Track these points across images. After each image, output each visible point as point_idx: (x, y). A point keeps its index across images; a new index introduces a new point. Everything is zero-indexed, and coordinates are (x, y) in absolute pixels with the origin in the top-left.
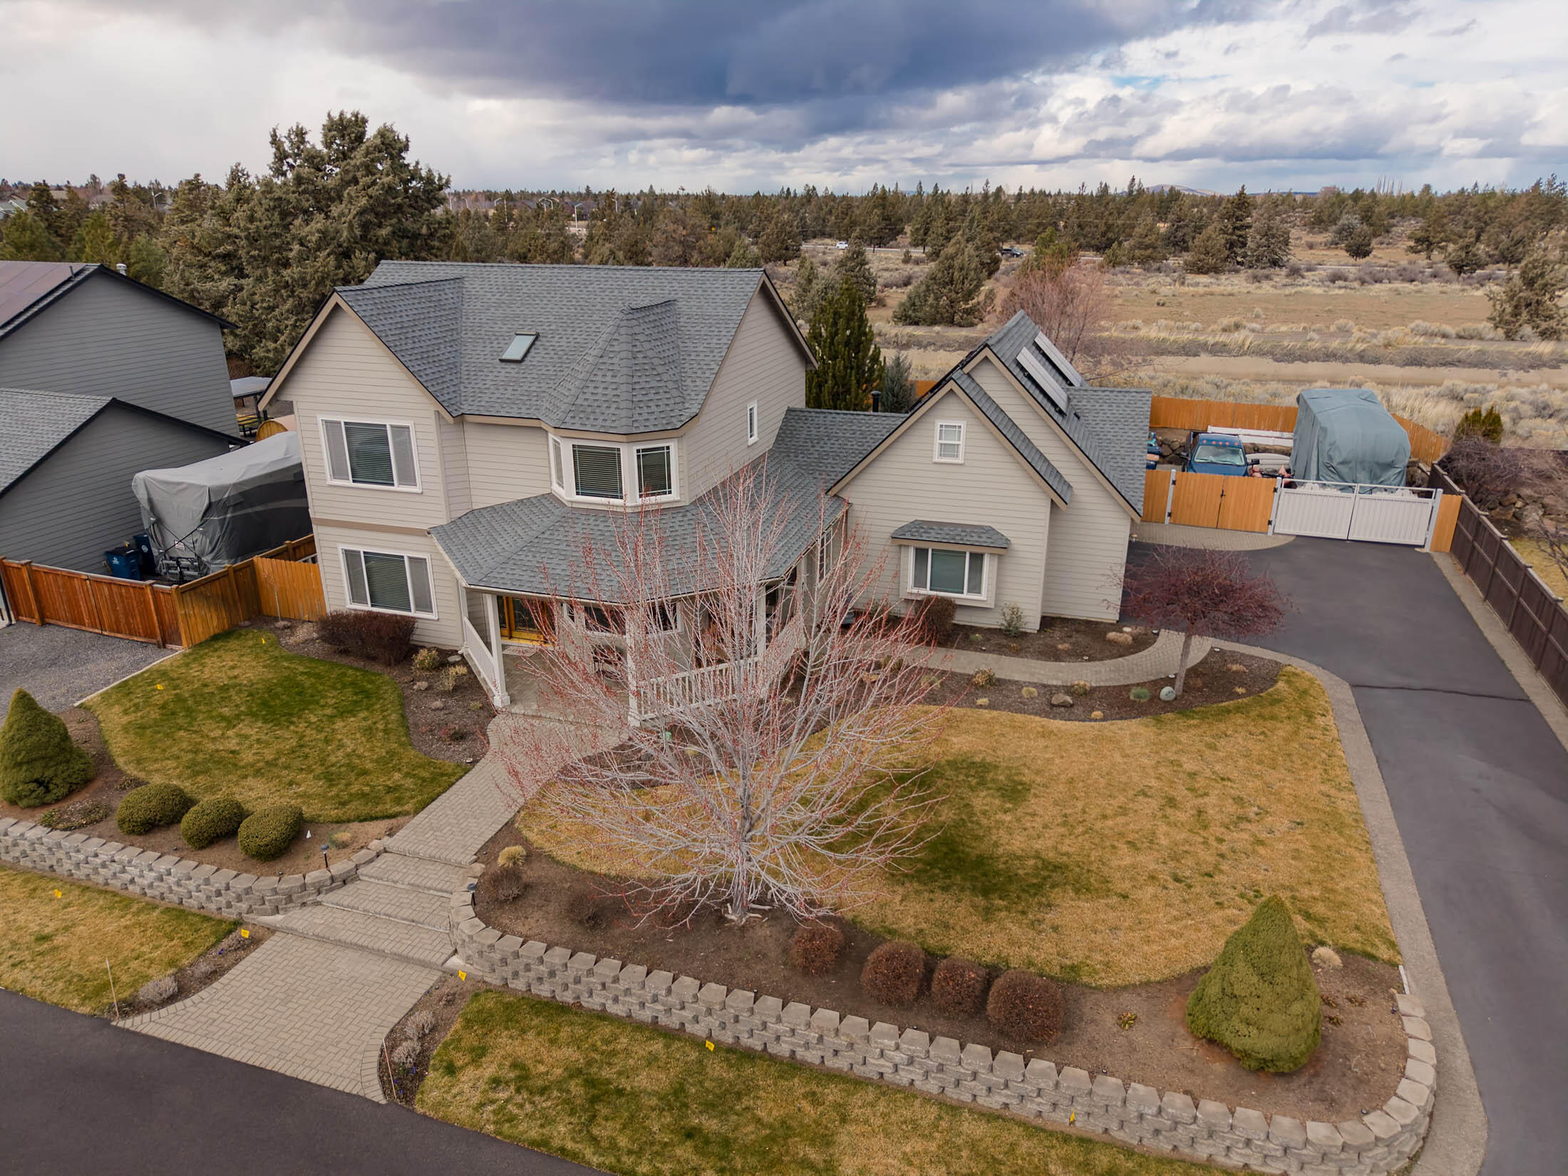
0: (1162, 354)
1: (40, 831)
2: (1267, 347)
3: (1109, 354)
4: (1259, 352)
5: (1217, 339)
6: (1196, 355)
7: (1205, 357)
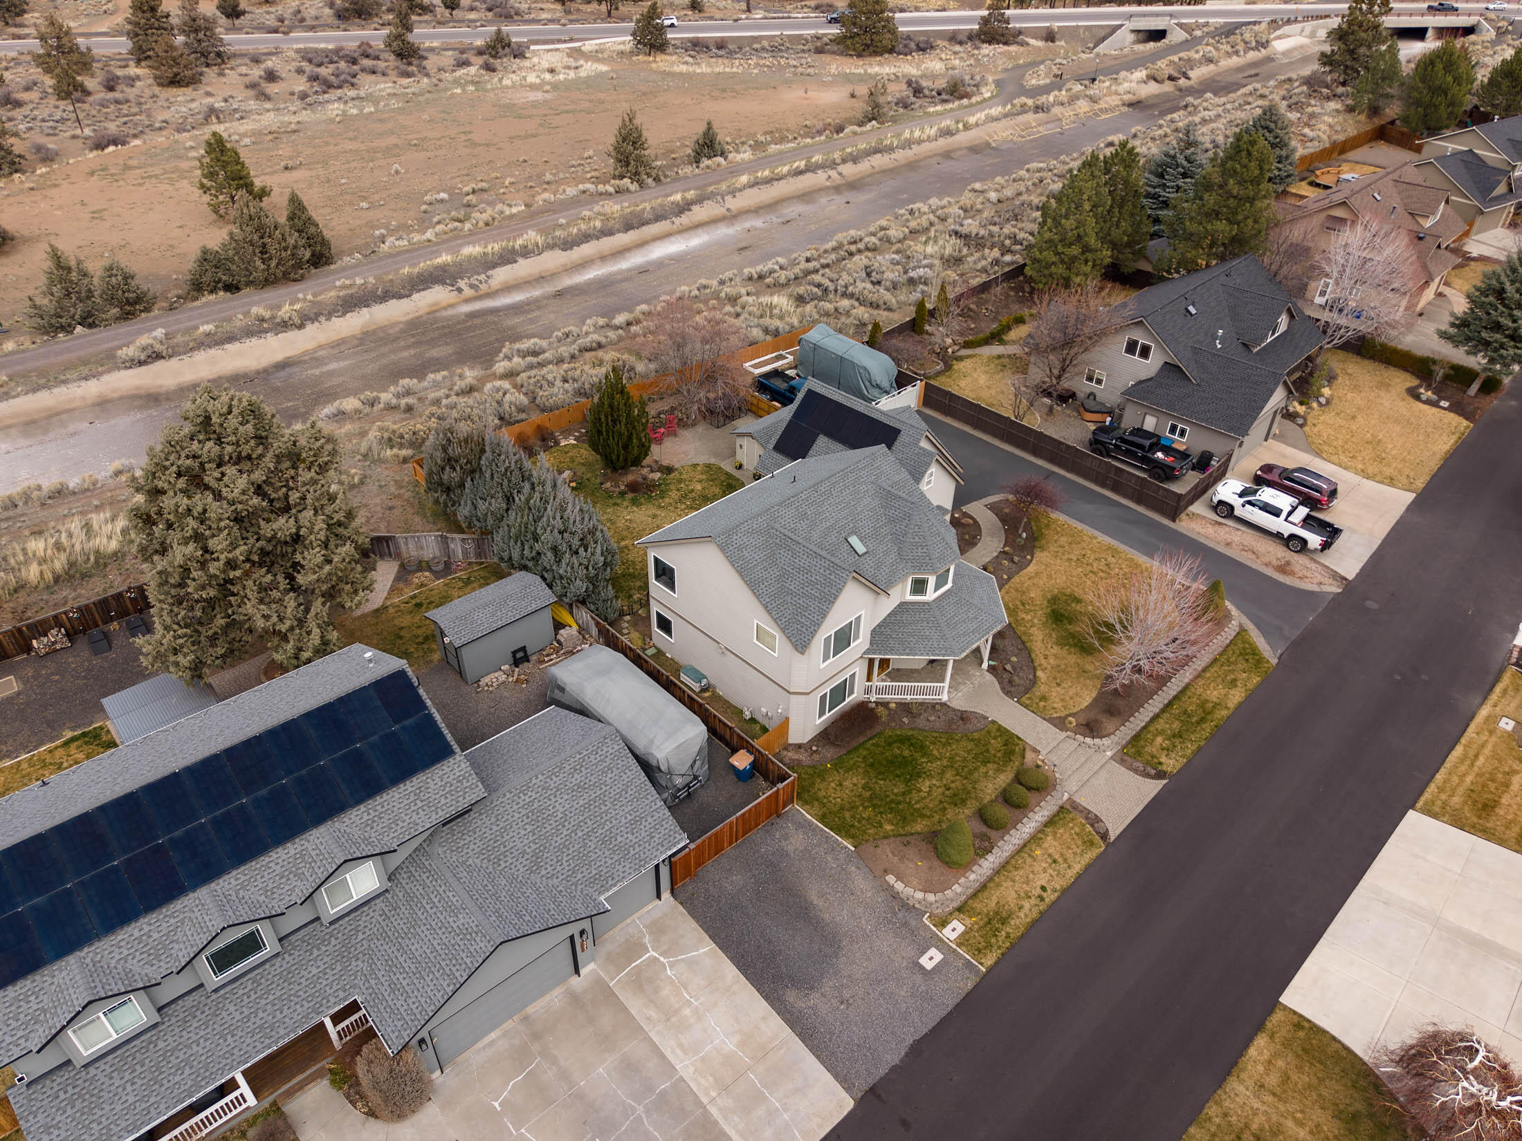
0: (494, 267)
1: (990, 858)
2: (551, 241)
3: (462, 279)
4: (550, 247)
5: (518, 243)
6: (516, 261)
7: (522, 262)
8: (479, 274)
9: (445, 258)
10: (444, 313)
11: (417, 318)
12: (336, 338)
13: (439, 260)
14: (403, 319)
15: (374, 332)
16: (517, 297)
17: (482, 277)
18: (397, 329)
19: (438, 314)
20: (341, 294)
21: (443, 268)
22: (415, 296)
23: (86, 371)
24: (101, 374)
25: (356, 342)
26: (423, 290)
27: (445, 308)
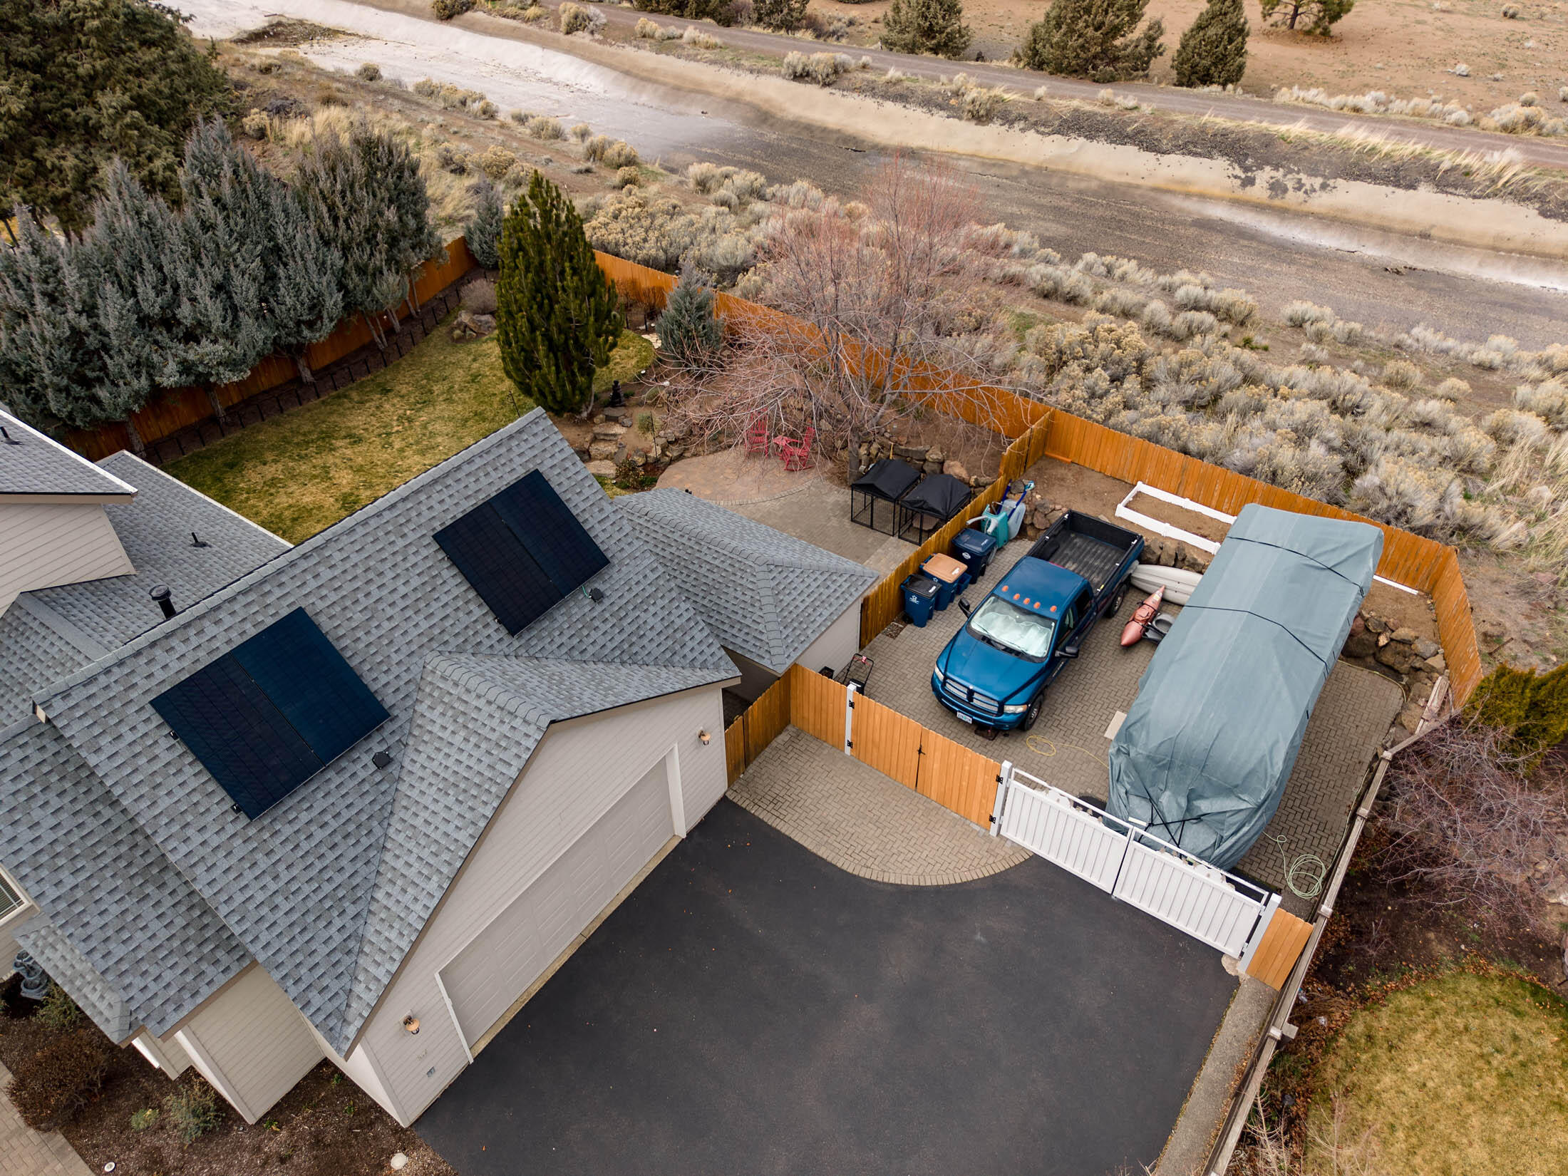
0: (1357, 178)
2: (1538, 186)
3: (1276, 168)
4: (1521, 194)
5: (1458, 161)
6: (1412, 186)
7: (1425, 192)
8: (1313, 173)
9: (1297, 129)
10: (1178, 202)
11: (1130, 186)
12: (1001, 155)
13: (1283, 128)
14: (1109, 177)
15: (1054, 173)
16: (1328, 240)
17: (1318, 182)
18: (1083, 185)
19: (1167, 198)
20: (1088, 108)
21: (1268, 141)
22: (1173, 158)
23: (760, 65)
24: (766, 72)
25: (1015, 173)
26: (1196, 154)
27: (1188, 195)
